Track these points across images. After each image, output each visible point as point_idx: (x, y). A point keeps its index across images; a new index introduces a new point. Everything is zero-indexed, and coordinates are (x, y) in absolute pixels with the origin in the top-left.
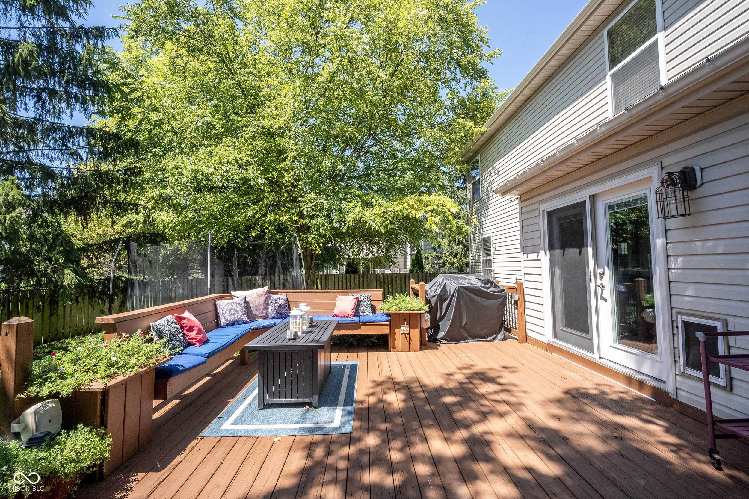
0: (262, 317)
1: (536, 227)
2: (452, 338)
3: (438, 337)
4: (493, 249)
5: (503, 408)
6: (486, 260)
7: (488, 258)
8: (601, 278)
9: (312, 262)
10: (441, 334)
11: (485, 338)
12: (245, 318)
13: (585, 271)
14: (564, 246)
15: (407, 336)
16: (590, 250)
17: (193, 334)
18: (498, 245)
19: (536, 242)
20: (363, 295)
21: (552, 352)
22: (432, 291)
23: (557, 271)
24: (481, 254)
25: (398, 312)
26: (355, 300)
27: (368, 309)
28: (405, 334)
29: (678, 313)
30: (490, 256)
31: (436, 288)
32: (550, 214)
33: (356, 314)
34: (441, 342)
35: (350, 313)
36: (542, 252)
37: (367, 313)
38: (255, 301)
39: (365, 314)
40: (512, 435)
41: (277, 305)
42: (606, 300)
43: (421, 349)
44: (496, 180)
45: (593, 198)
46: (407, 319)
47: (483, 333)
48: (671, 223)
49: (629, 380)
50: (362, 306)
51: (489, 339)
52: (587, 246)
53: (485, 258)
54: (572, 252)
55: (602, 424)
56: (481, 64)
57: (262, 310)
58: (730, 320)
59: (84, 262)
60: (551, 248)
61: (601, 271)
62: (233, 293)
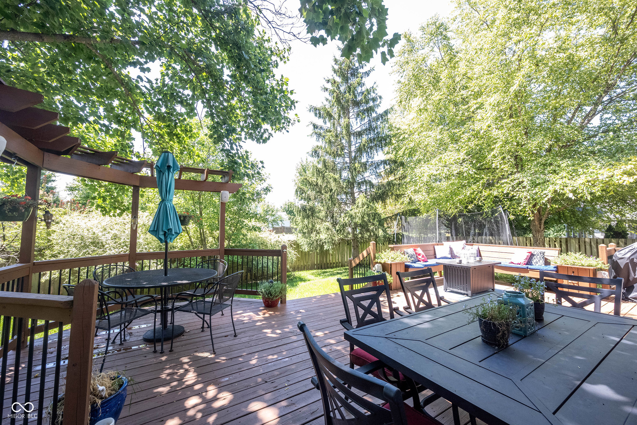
9: (540, 225)
12: (450, 256)
17: (420, 257)
20: (535, 250)
25: (564, 265)
26: (528, 253)
27: (541, 261)
33: (529, 263)
34: (633, 301)
35: (522, 262)
37: (539, 264)
38: (456, 248)
46: (576, 272)
50: (534, 259)
59: (385, 225)
62: (443, 243)
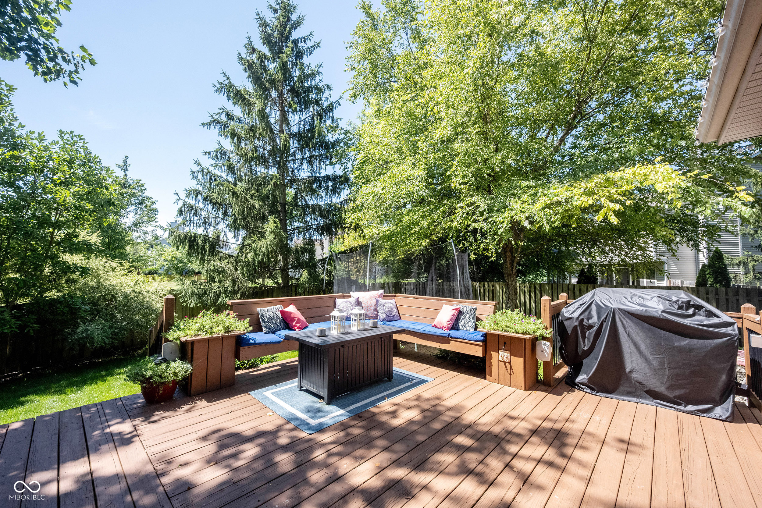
0: (372, 317)
3: (577, 381)
9: (512, 268)
10: (582, 378)
15: (508, 365)
20: (466, 305)
22: (568, 311)
26: (455, 311)
27: (470, 324)
28: (505, 363)
31: (576, 306)
33: (455, 326)
34: (580, 389)
35: (445, 324)
37: (468, 329)
38: (367, 302)
46: (508, 344)
50: (462, 320)
57: (372, 311)
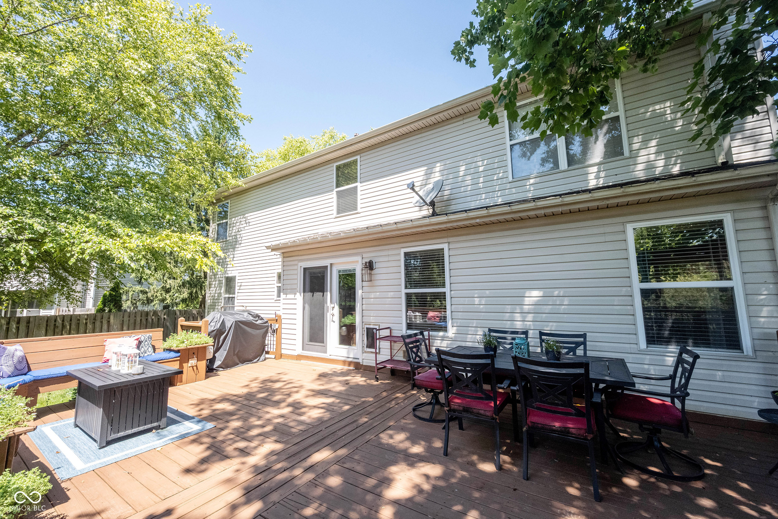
1: (295, 277)
2: (226, 365)
3: (214, 367)
4: (237, 288)
5: (295, 389)
6: (229, 298)
7: (231, 296)
8: (333, 309)
10: (218, 364)
11: (252, 361)
13: (324, 307)
14: (313, 290)
15: (195, 368)
16: (329, 294)
18: (243, 284)
19: (294, 287)
20: (143, 335)
21: (300, 360)
22: (212, 326)
23: (307, 306)
24: (222, 291)
25: (188, 347)
26: (136, 341)
27: (150, 349)
28: (193, 367)
29: (365, 324)
30: (234, 294)
31: (214, 323)
32: (305, 269)
34: (217, 371)
36: (298, 294)
37: (148, 353)
39: (146, 355)
40: (307, 396)
41: (15, 360)
42: (334, 322)
43: (207, 377)
44: (246, 228)
45: (331, 264)
46: (196, 353)
47: (251, 357)
48: (365, 284)
49: (344, 362)
50: (142, 347)
51: (255, 361)
52: (327, 291)
53: (227, 296)
54: (318, 295)
55: (340, 382)
56: (238, 123)
58: (381, 324)
60: (304, 292)
61: (333, 306)
